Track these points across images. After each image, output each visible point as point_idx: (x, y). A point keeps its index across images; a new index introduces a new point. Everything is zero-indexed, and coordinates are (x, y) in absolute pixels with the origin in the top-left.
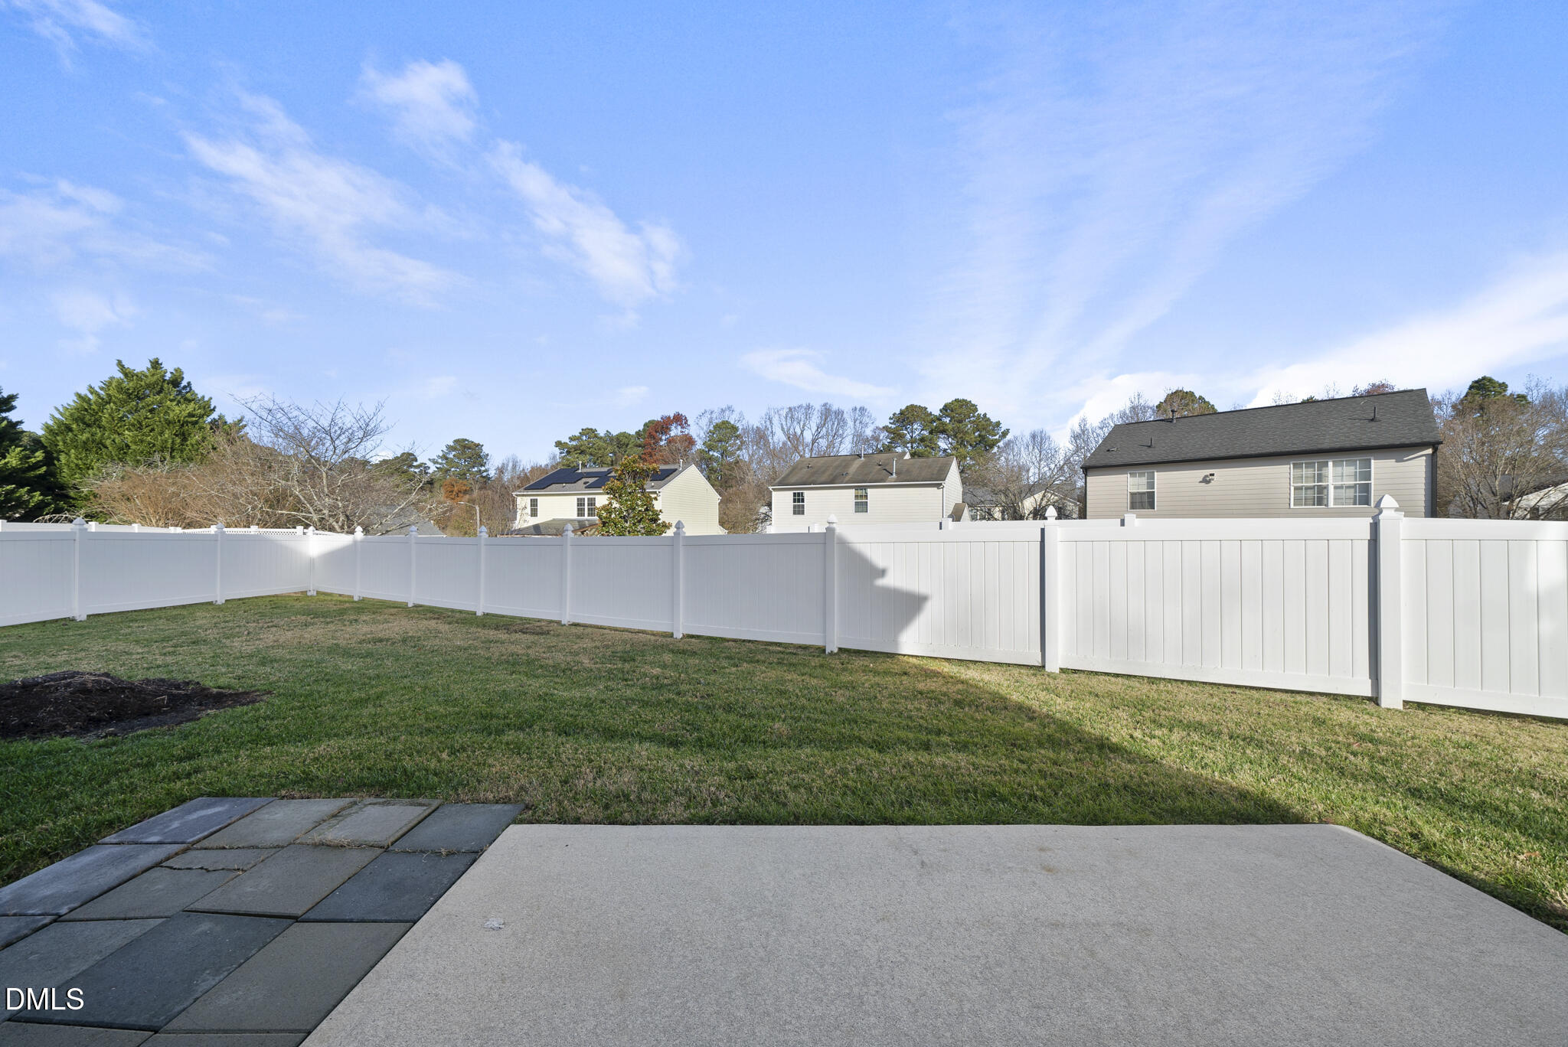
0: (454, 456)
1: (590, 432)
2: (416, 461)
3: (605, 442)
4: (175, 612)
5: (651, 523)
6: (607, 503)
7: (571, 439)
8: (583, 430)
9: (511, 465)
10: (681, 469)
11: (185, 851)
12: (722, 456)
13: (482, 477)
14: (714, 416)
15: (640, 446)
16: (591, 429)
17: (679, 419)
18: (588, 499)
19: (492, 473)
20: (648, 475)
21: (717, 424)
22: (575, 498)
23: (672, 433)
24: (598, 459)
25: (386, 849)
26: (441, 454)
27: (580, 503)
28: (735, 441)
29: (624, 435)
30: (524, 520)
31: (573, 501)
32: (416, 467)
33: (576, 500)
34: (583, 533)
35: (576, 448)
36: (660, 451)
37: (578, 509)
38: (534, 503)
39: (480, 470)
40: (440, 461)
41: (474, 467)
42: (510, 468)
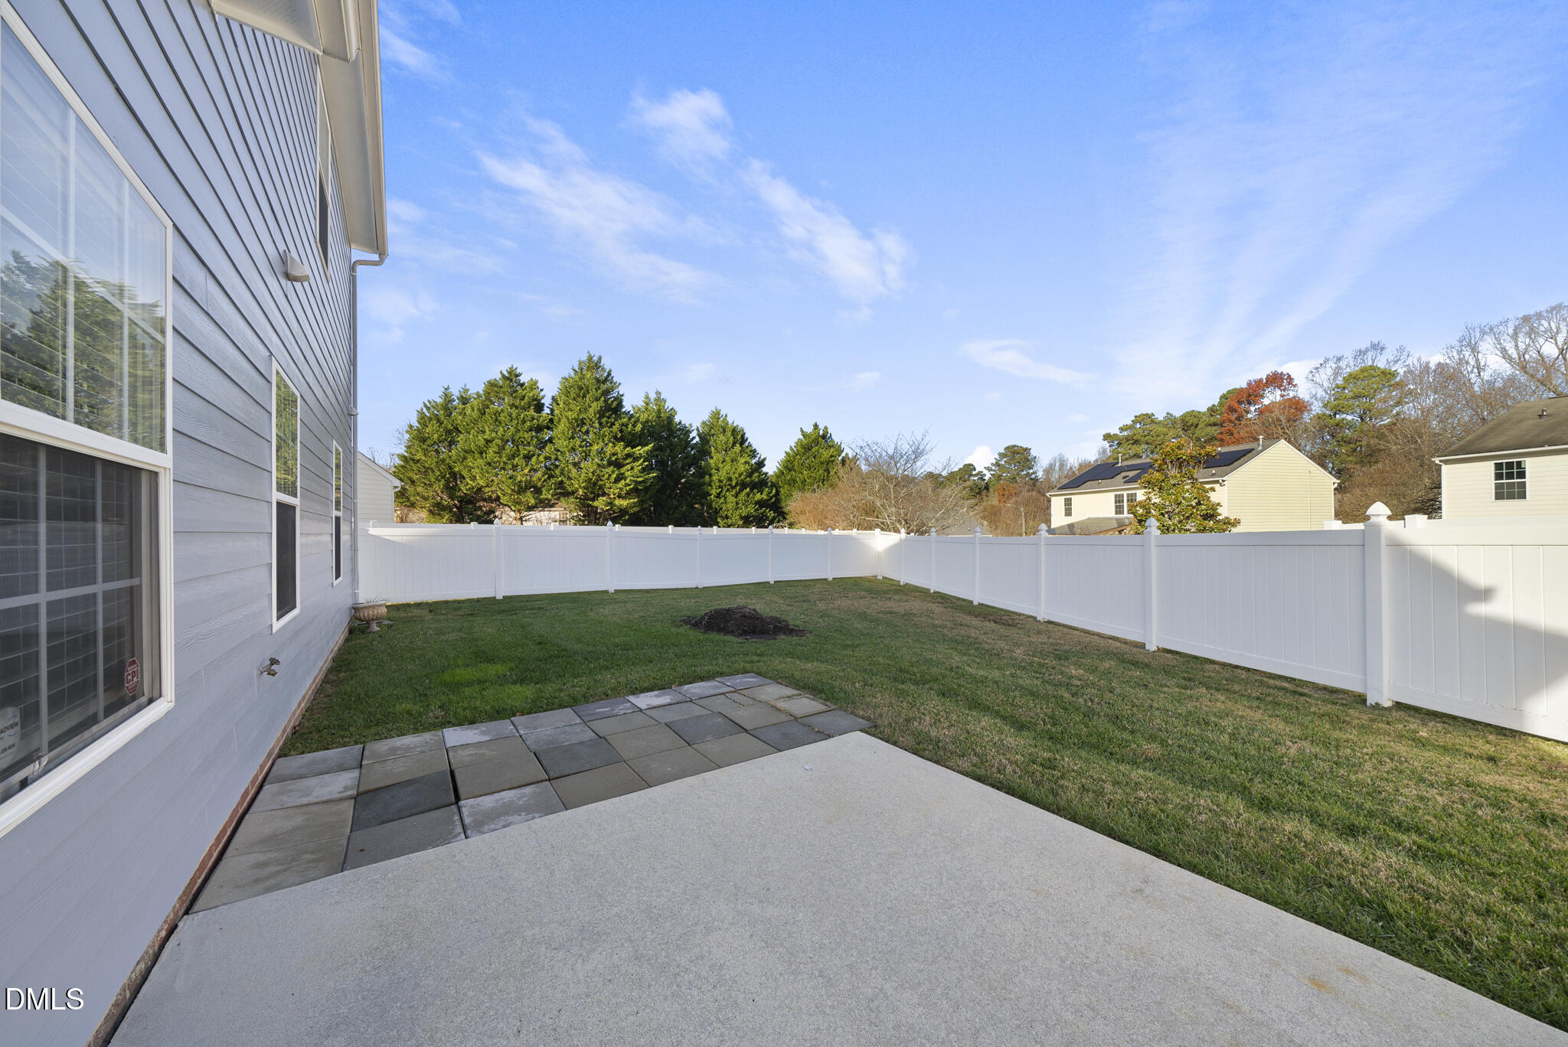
0: (1005, 462)
1: (1146, 419)
2: (975, 470)
3: (1165, 426)
4: (808, 583)
5: (1209, 517)
6: (1144, 498)
7: (1122, 429)
8: (1136, 417)
9: (1058, 464)
10: (1260, 448)
11: (734, 692)
12: (1362, 419)
13: (1031, 479)
14: (1343, 364)
15: (1215, 424)
16: (1147, 415)
17: (1277, 380)
18: (1128, 495)
19: (1040, 474)
20: (1200, 462)
21: (1350, 375)
22: (1112, 495)
23: (1266, 402)
24: (1156, 447)
25: (796, 719)
26: (994, 461)
27: (1119, 500)
28: (1390, 392)
29: (1192, 414)
30: (1058, 519)
31: (1110, 497)
32: (975, 475)
33: (1114, 497)
34: (1120, 532)
35: (1127, 439)
36: (1246, 425)
37: (1116, 506)
38: (1068, 502)
39: (1028, 473)
40: (993, 468)
41: (1023, 471)
42: (1057, 468)
